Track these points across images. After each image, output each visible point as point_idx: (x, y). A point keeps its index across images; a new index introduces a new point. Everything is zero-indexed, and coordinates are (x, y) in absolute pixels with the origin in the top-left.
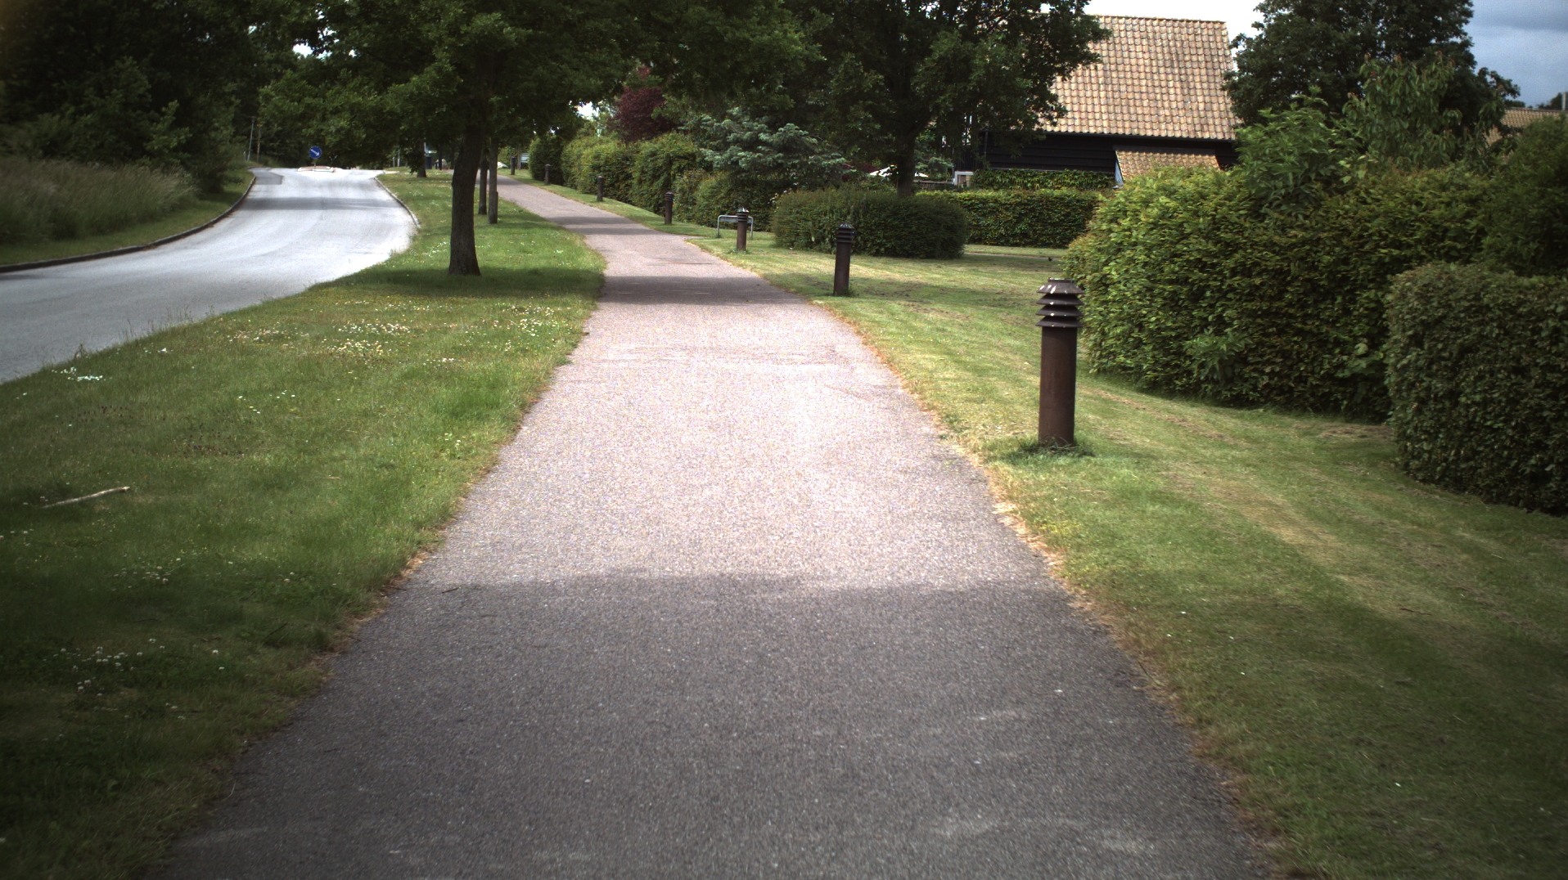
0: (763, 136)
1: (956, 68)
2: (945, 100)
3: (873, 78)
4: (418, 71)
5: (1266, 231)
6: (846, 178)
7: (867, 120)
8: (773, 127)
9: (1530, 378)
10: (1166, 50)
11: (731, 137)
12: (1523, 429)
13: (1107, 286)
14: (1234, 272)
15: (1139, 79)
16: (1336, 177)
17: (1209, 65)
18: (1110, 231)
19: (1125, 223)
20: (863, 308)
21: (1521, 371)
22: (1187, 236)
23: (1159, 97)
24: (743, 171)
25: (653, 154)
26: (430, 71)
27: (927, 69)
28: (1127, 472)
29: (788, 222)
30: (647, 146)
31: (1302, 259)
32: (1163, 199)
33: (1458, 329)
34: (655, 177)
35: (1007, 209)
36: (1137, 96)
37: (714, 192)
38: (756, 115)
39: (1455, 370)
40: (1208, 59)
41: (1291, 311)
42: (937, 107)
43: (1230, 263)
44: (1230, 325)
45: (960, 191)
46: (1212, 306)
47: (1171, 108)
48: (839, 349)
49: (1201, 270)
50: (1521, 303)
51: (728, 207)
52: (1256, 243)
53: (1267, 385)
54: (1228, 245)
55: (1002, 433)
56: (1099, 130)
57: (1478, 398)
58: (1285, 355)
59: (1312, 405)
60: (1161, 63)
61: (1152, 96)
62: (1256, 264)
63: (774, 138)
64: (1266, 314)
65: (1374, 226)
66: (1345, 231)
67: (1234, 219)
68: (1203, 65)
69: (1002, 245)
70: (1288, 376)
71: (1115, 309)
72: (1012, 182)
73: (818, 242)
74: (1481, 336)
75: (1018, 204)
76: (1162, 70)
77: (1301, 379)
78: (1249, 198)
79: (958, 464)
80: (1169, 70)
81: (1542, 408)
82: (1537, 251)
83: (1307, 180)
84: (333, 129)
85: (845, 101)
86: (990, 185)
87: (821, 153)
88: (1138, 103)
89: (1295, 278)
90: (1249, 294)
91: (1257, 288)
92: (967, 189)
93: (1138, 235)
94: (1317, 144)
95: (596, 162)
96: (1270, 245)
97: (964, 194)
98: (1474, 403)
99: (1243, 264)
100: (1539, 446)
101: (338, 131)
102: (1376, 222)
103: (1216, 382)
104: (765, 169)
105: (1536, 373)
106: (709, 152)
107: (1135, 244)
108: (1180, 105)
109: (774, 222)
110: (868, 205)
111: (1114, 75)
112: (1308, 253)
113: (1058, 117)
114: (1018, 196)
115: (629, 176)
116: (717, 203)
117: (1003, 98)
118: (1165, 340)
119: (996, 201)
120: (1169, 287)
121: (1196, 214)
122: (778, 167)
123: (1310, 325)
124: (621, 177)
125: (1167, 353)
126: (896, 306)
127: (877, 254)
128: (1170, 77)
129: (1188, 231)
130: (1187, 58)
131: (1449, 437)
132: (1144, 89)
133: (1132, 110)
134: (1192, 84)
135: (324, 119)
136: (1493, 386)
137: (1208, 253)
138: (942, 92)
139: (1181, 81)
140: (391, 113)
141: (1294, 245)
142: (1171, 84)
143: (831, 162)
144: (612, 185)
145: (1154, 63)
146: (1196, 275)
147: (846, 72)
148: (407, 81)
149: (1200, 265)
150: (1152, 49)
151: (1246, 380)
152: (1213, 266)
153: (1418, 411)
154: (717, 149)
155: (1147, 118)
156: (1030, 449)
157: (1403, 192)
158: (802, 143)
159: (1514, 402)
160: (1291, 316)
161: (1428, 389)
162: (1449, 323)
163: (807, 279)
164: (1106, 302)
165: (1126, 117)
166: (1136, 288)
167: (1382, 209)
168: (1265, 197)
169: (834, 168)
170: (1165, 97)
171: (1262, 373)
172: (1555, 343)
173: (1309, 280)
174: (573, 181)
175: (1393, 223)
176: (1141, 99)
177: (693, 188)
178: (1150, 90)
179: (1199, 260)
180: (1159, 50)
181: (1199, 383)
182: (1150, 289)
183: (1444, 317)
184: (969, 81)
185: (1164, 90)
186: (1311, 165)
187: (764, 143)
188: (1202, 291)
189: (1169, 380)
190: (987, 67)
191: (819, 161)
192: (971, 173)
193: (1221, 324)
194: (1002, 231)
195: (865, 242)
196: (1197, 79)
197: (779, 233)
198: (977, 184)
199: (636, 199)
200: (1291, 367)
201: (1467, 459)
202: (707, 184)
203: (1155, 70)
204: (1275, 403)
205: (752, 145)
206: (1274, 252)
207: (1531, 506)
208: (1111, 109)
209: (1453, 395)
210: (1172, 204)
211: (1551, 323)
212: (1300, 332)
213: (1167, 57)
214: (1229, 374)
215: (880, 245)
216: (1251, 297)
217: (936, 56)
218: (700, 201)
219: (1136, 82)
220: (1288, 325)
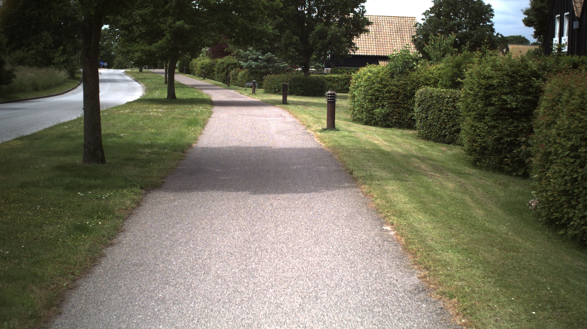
0: (260, 57)
1: (322, 35)
2: (319, 46)
3: (296, 38)
4: (161, 39)
5: (394, 81)
6: (288, 71)
7: (294, 52)
8: (263, 54)
9: (442, 112)
10: (396, 27)
11: (249, 57)
12: (441, 125)
13: (355, 97)
14: (386, 92)
15: (387, 37)
16: (413, 67)
17: (410, 32)
18: (356, 82)
19: (359, 80)
20: (291, 107)
21: (441, 111)
22: (374, 83)
23: (393, 43)
24: (253, 68)
25: (222, 63)
26: (164, 39)
27: (313, 35)
28: (346, 133)
29: (269, 85)
30: (220, 60)
31: (403, 89)
32: (369, 74)
33: (427, 102)
34: (223, 71)
35: (341, 81)
36: (386, 43)
37: (244, 76)
38: (257, 50)
39: (427, 111)
40: (410, 30)
41: (400, 102)
42: (316, 48)
43: (385, 90)
44: (385, 106)
45: (326, 74)
46: (381, 101)
47: (397, 47)
48: (283, 115)
49: (378, 92)
50: (440, 95)
51: (248, 81)
52: (392, 85)
53: (395, 122)
54: (385, 85)
55: (320, 128)
56: (373, 54)
57: (432, 118)
58: (399, 113)
59: (406, 127)
60: (394, 31)
61: (391, 43)
62: (392, 90)
63: (264, 58)
64: (394, 103)
65: (421, 80)
66: (414, 81)
67: (386, 78)
68: (408, 32)
69: (340, 92)
70: (400, 119)
71: (357, 103)
72: (344, 72)
73: (278, 91)
74: (432, 103)
75: (345, 79)
76: (394, 34)
77: (403, 120)
78: (390, 73)
79: (309, 133)
80: (397, 34)
81: (445, 119)
82: (451, 84)
83: (405, 68)
84: (136, 56)
85: (287, 46)
86: (336, 73)
87: (280, 62)
88: (386, 45)
89: (401, 94)
90: (390, 98)
91: (392, 96)
92: (328, 74)
93: (362, 83)
94: (408, 58)
95: (202, 66)
96: (395, 85)
97: (327, 76)
98: (431, 119)
99: (388, 90)
100: (445, 128)
101: (138, 57)
102: (422, 78)
103: (382, 121)
104: (261, 68)
105: (443, 111)
106: (242, 62)
107: (362, 86)
108: (400, 46)
109: (264, 86)
110: (294, 79)
111: (378, 35)
112: (404, 87)
113: (356, 50)
114: (345, 76)
115: (214, 71)
116: (245, 79)
117: (337, 45)
118: (369, 111)
119: (338, 78)
120: (370, 97)
121: (377, 77)
122: (265, 67)
123: (406, 105)
124: (211, 71)
125: (370, 114)
126: (300, 106)
127: (298, 95)
128: (397, 36)
129: (375, 82)
130: (403, 30)
131: (426, 128)
132: (388, 41)
133: (384, 47)
134: (404, 39)
135: (133, 53)
136: (435, 115)
137: (380, 88)
138: (318, 43)
139: (401, 37)
140: (153, 51)
141: (401, 85)
142: (397, 38)
143: (283, 65)
144: (208, 74)
145: (392, 31)
146: (377, 93)
147: (287, 36)
148: (157, 42)
149: (378, 91)
150: (391, 26)
151: (389, 120)
152: (381, 91)
153: (420, 122)
154: (244, 61)
155: (389, 50)
156: (324, 130)
157: (429, 71)
158: (273, 59)
159: (439, 118)
160: (401, 103)
161: (422, 116)
162: (425, 101)
163: (275, 101)
164: (354, 102)
165: (382, 50)
166: (361, 97)
167: (423, 75)
168: (394, 73)
169: (284, 67)
170: (395, 43)
171: (394, 118)
172: (447, 104)
173: (405, 94)
174: (194, 73)
175: (426, 79)
176: (387, 44)
177: (236, 74)
178: (390, 41)
179: (377, 89)
180: (393, 27)
181: (378, 122)
182: (365, 98)
183: (425, 99)
184: (327, 39)
185: (395, 41)
186: (406, 64)
187: (260, 59)
188: (378, 97)
189: (370, 121)
190: (332, 34)
191: (279, 65)
192: (329, 69)
193: (383, 106)
194: (340, 88)
195: (294, 91)
196: (406, 37)
197: (266, 88)
198: (332, 72)
199: (216, 79)
200: (401, 117)
201: (430, 133)
202: (241, 73)
203: (392, 34)
204: (397, 126)
205: (256, 60)
206: (396, 87)
207: (443, 142)
208: (377, 47)
209: (427, 117)
210: (371, 75)
211: (447, 99)
212: (403, 107)
213: (396, 29)
214: (385, 119)
215: (299, 92)
216: (390, 99)
217: (316, 31)
218: (239, 79)
219: (386, 38)
220: (400, 106)
